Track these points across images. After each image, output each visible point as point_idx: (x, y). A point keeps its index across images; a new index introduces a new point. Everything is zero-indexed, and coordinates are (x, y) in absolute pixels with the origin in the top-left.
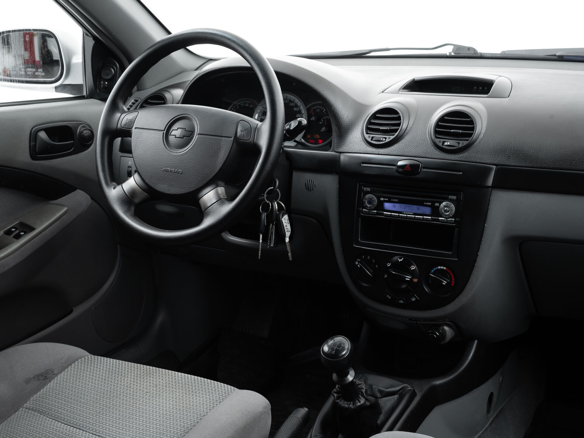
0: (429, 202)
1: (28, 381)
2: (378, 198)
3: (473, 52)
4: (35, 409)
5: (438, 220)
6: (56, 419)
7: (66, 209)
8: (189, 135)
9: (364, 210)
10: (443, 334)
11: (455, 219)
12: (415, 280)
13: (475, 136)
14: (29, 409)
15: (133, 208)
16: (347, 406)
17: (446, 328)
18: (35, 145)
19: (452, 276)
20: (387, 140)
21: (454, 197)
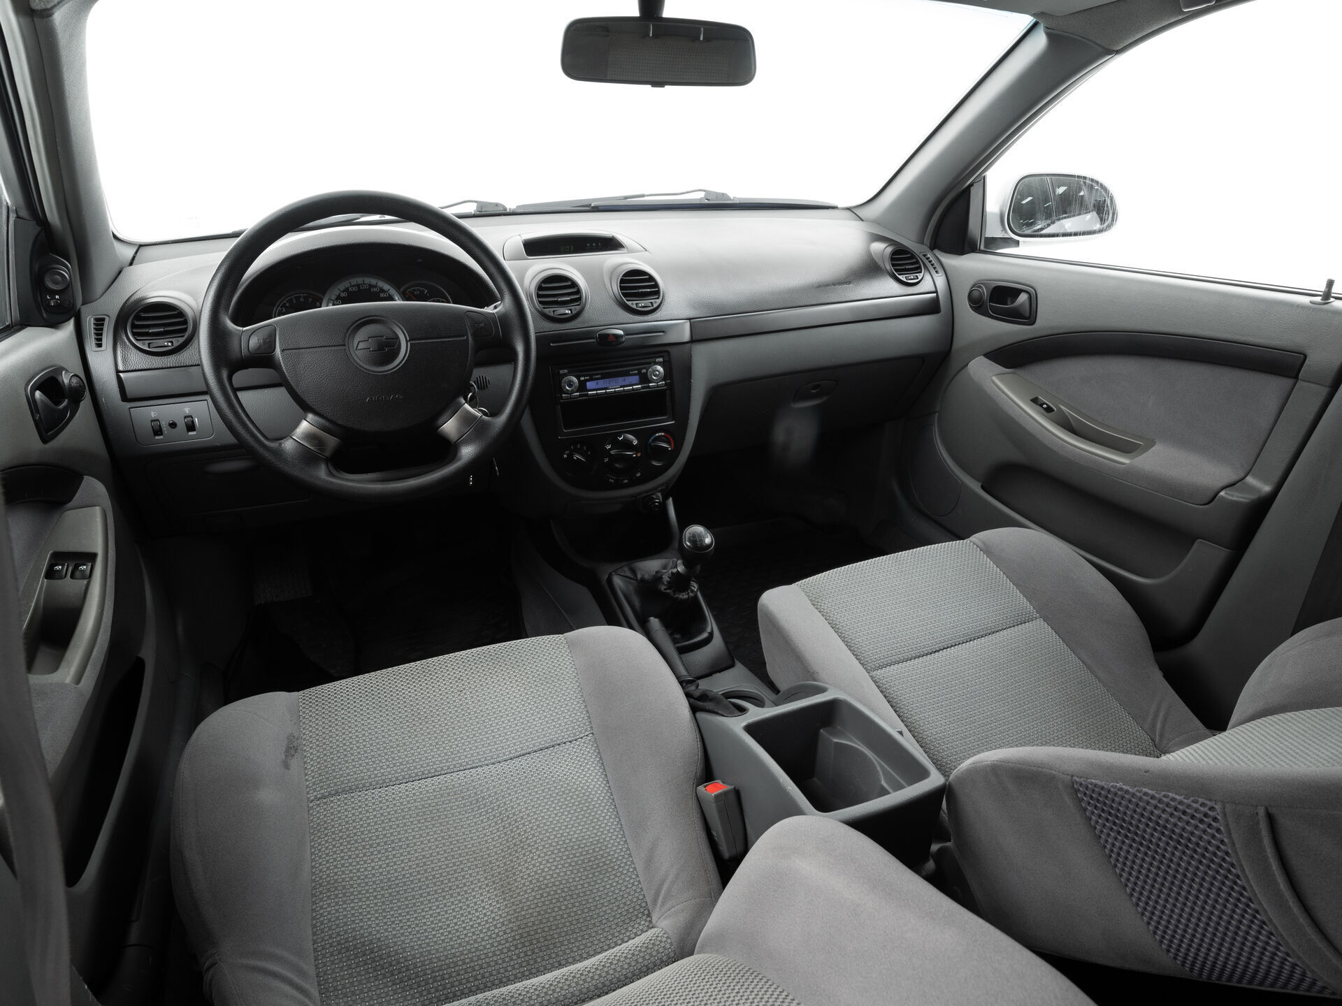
0: (635, 370)
1: (286, 765)
5: (649, 387)
7: (99, 509)
8: (389, 345)
9: (563, 395)
11: (665, 381)
12: (639, 455)
17: (658, 494)
18: (40, 417)
20: (570, 312)
21: (661, 360)
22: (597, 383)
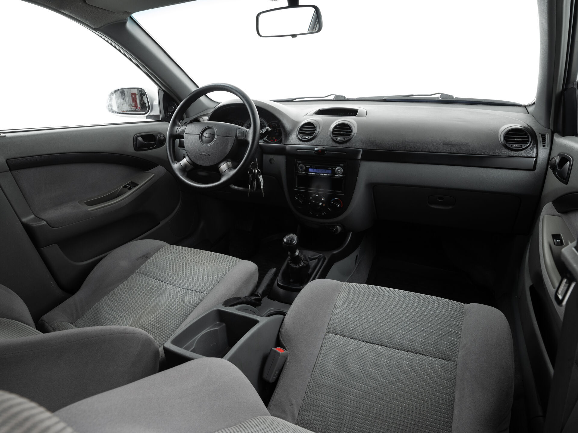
0: (330, 167)
1: (138, 259)
2: (305, 166)
3: (344, 98)
4: (141, 273)
5: (335, 176)
6: (153, 277)
7: (154, 175)
8: (212, 136)
9: (298, 172)
10: (337, 230)
11: (343, 175)
12: (324, 205)
13: (352, 135)
14: (139, 273)
15: (186, 174)
16: (295, 267)
17: (338, 227)
18: (136, 143)
19: (342, 203)
20: (309, 138)
21: (343, 165)
22: (313, 170)
